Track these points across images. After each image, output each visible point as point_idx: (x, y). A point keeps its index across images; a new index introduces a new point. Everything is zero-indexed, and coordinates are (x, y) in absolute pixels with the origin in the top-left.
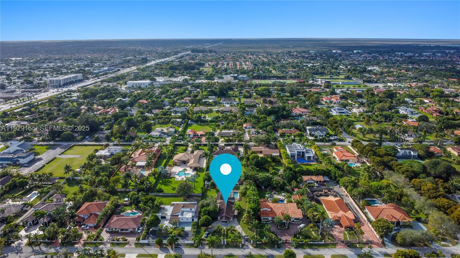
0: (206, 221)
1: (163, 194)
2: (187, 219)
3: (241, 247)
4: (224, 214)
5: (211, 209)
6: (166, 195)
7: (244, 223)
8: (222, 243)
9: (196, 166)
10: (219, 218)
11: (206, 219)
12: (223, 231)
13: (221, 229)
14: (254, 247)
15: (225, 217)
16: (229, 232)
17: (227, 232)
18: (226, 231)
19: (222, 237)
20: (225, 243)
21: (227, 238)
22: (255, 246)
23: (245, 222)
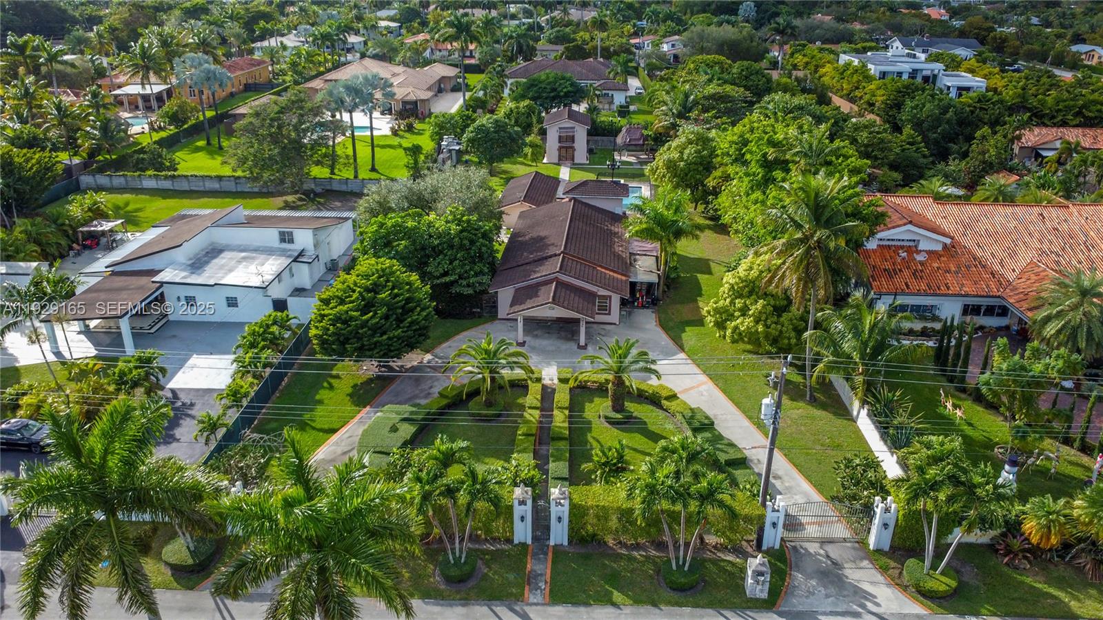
0: (367, 307)
1: (167, 184)
2: (232, 302)
3: (754, 587)
4: (551, 268)
5: (440, 225)
6: (185, 186)
7: (738, 337)
8: (523, 532)
9: (412, 97)
10: (505, 295)
11: (375, 289)
12: (532, 397)
13: (520, 387)
14: (927, 596)
15: (561, 284)
16: (597, 410)
17: (575, 408)
18: (562, 397)
19: (523, 461)
20: (559, 534)
21: (575, 478)
22: (942, 583)
23: (745, 323)
